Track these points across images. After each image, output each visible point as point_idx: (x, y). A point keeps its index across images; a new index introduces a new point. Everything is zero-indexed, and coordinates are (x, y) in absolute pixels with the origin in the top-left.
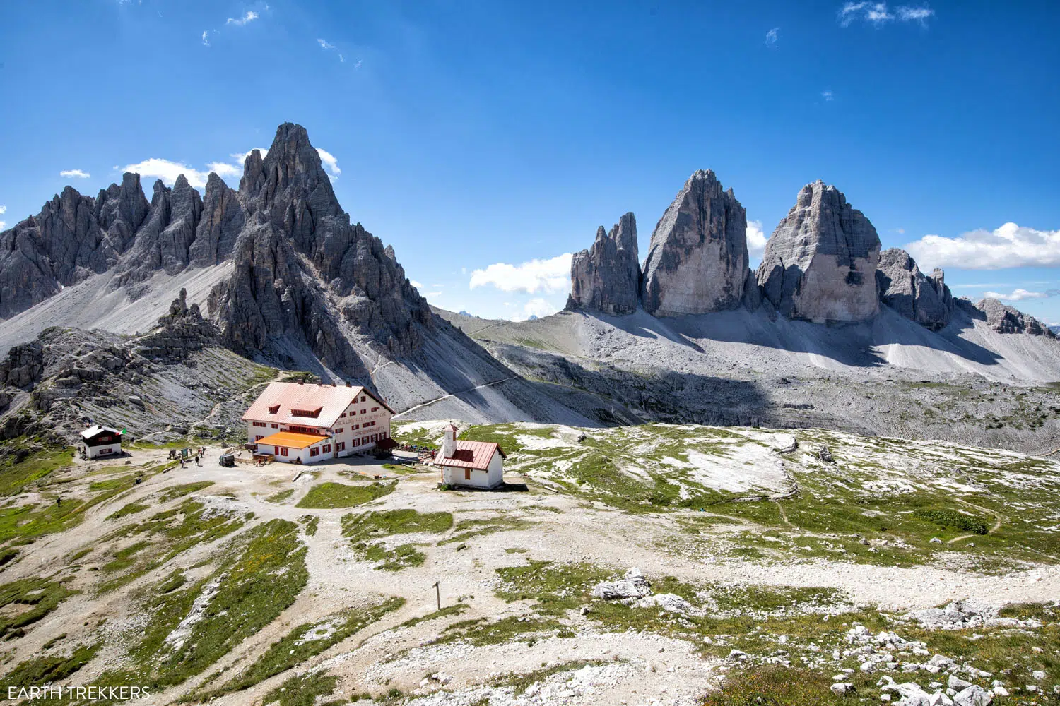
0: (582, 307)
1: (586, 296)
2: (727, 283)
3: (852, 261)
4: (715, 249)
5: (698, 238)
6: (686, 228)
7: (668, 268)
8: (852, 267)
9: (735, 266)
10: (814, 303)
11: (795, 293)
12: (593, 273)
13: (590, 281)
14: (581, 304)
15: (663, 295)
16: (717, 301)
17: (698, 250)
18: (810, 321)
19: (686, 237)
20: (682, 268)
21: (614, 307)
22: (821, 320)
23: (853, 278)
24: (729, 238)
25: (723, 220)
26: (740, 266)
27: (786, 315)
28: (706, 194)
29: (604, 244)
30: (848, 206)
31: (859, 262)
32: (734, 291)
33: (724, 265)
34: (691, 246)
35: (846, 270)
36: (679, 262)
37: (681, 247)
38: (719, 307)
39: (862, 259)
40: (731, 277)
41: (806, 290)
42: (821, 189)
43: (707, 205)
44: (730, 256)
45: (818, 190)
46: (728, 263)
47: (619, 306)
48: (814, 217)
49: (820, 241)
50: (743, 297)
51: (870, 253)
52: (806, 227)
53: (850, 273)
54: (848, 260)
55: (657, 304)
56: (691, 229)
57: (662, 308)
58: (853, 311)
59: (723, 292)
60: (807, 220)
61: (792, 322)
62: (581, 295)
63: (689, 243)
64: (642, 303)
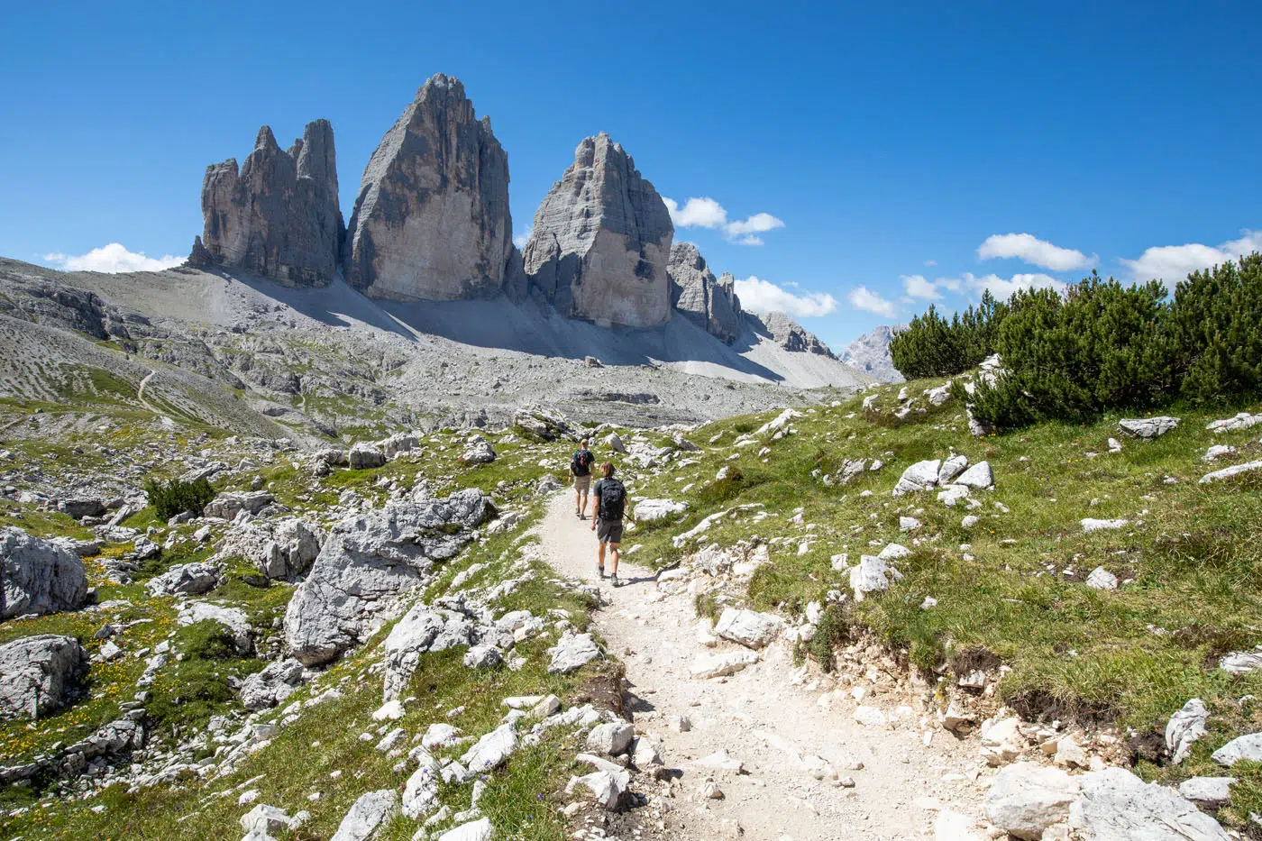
0: (225, 263)
1: (233, 245)
2: (482, 258)
3: (642, 246)
4: (462, 203)
5: (437, 179)
6: (419, 160)
7: (388, 218)
8: (643, 255)
9: (492, 233)
10: (599, 298)
11: (574, 281)
12: (249, 206)
13: (241, 218)
14: (222, 258)
15: (381, 262)
16: (466, 284)
17: (437, 197)
18: (592, 322)
19: (418, 172)
20: (412, 222)
21: (291, 270)
22: (605, 322)
23: (643, 270)
24: (485, 192)
25: (475, 159)
26: (500, 235)
27: (563, 312)
28: (450, 114)
29: (269, 158)
30: (637, 174)
31: (649, 248)
32: (492, 271)
33: (477, 230)
34: (427, 190)
35: (635, 256)
36: (408, 212)
37: (411, 188)
38: (470, 293)
39: (653, 246)
40: (488, 249)
41: (588, 278)
42: (606, 143)
43: (452, 129)
44: (486, 217)
45: (601, 144)
46: (482, 227)
47: (299, 269)
48: (598, 179)
49: (606, 212)
50: (505, 283)
51: (662, 240)
52: (587, 193)
53: (640, 262)
54: (637, 244)
55: (369, 276)
56: (426, 163)
57: (377, 283)
58: (642, 314)
59: (476, 272)
60: (588, 184)
61: (572, 321)
62: (223, 242)
63: (423, 184)
64: (345, 273)
